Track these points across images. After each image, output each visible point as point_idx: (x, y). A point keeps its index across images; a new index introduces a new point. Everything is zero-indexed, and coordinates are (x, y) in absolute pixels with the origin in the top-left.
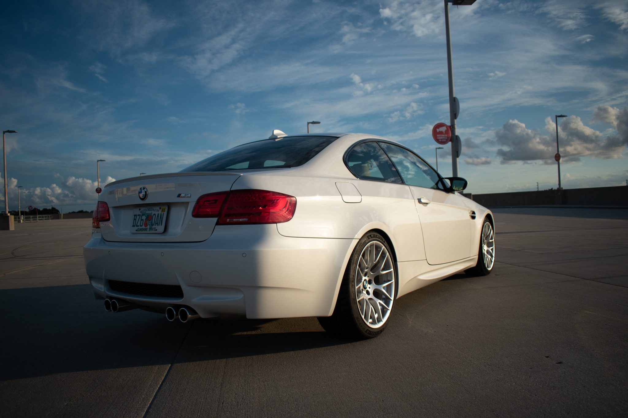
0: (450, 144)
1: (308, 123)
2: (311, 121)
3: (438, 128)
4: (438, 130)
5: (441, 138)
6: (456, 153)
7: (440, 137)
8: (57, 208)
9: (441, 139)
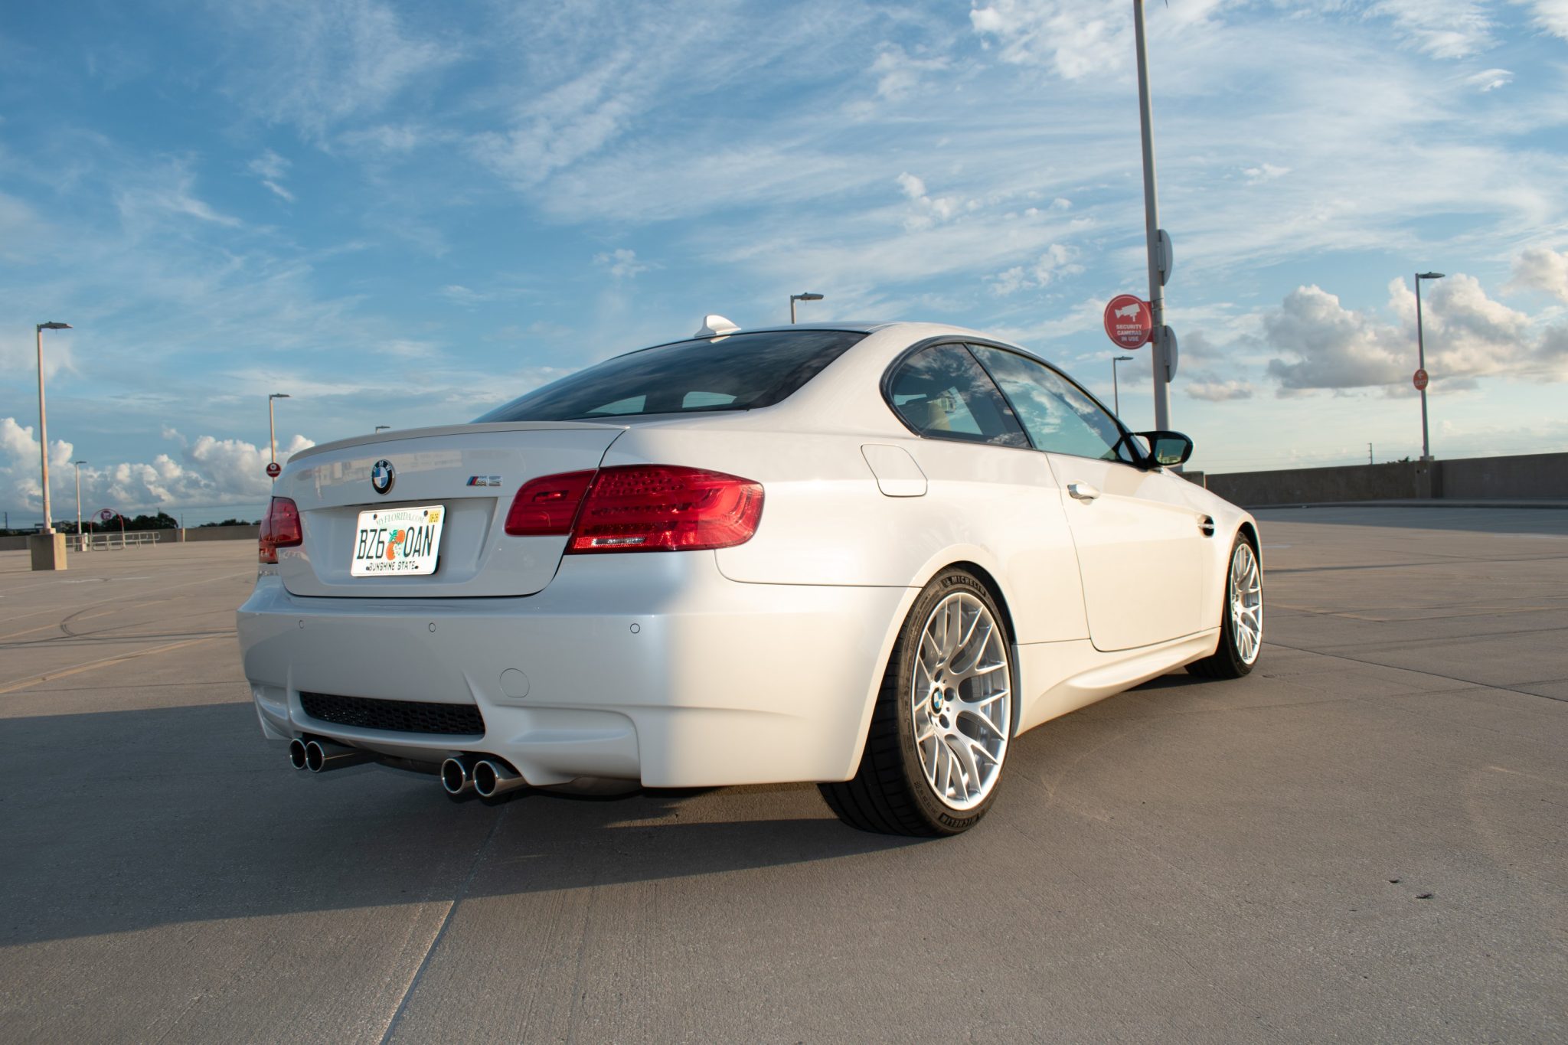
0: (1149, 346)
1: (793, 298)
2: (801, 293)
3: (1120, 309)
4: (1118, 313)
5: (1127, 333)
6: (1164, 371)
7: (1123, 330)
8: (171, 515)
9: (1127, 336)
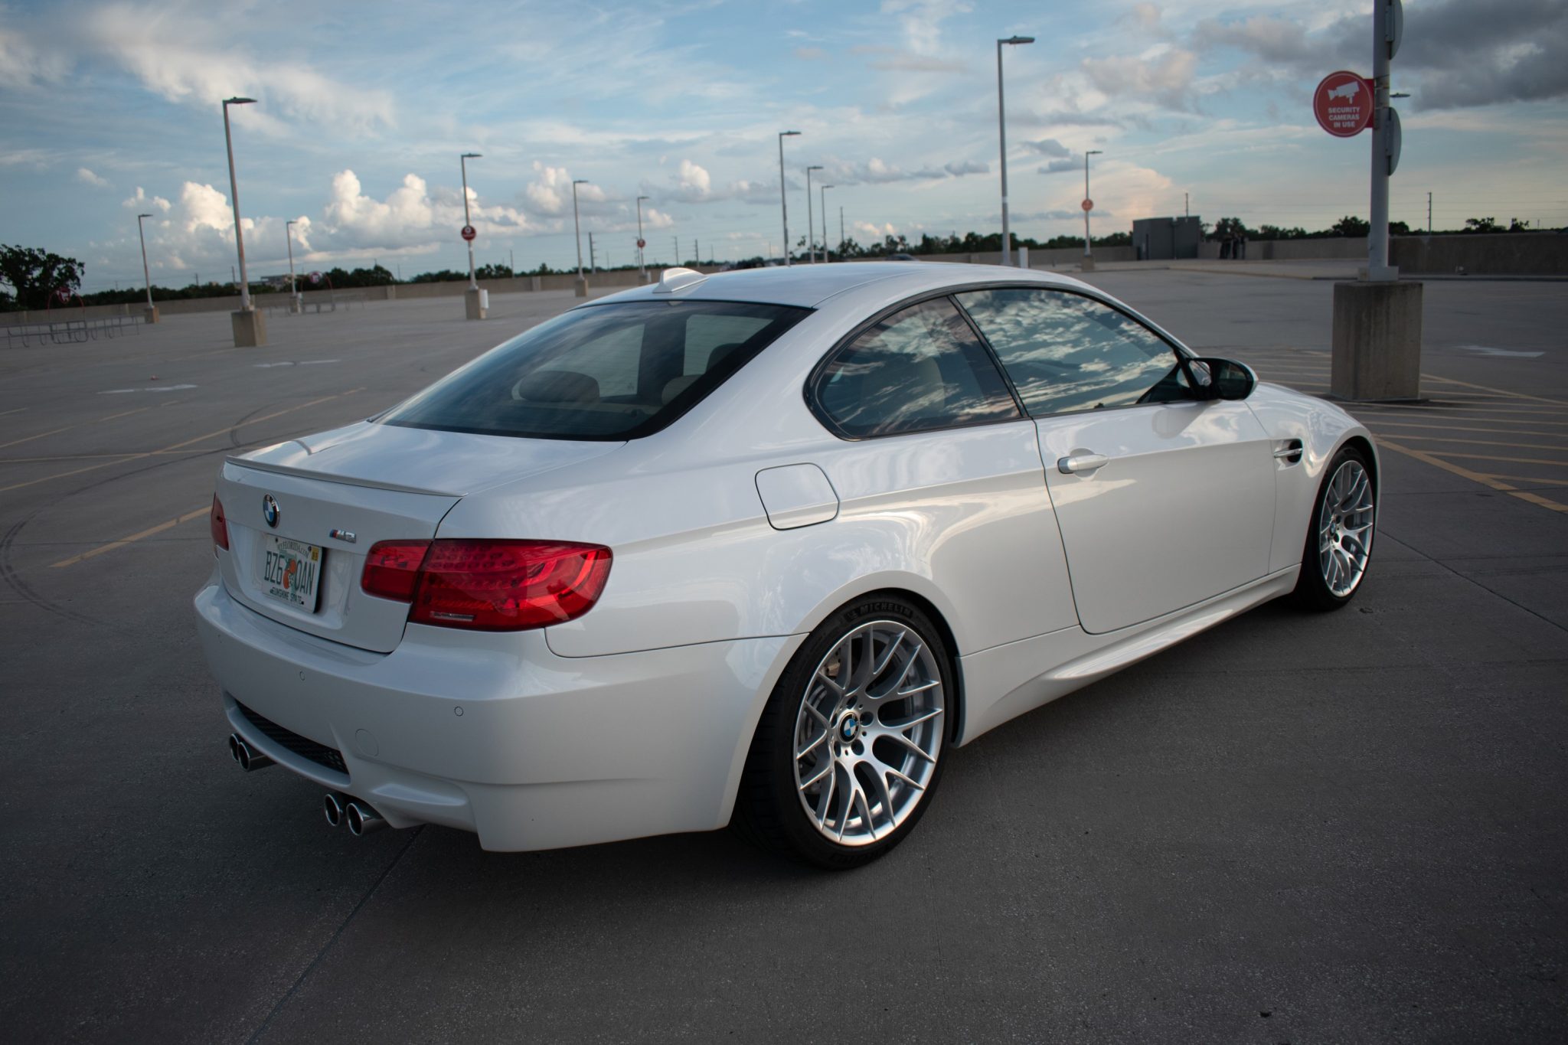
0: (1368, 132)
1: (1000, 42)
2: (1009, 36)
3: (1334, 89)
4: (1332, 94)
5: (1340, 118)
6: (1385, 162)
7: (1337, 114)
9: (1341, 121)
